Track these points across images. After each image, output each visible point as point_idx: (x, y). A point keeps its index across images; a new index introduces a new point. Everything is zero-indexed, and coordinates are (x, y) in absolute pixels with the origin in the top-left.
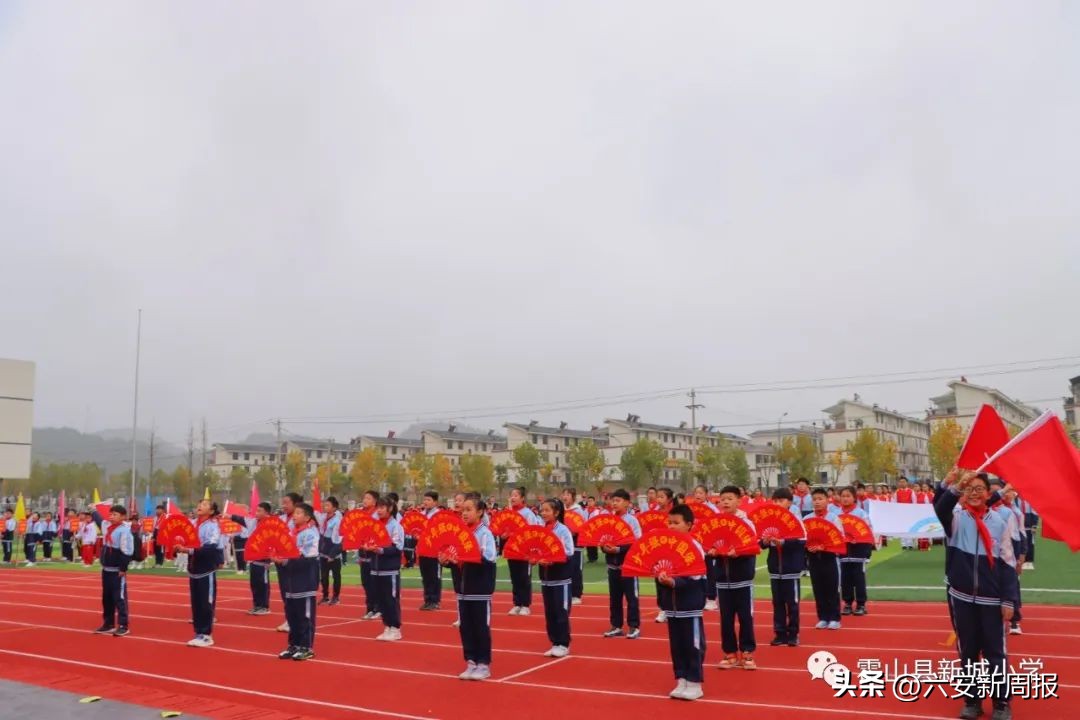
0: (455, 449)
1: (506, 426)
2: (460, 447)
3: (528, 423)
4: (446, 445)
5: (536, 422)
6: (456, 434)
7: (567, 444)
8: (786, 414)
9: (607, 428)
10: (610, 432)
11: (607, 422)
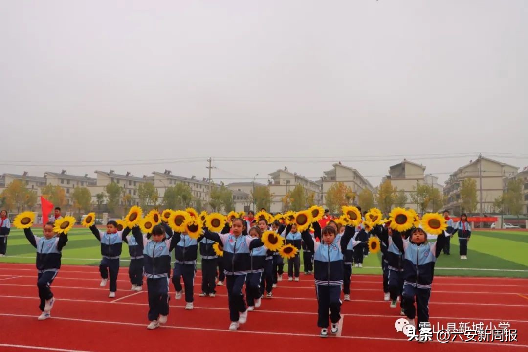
0: (65, 184)
1: (96, 172)
2: (68, 183)
3: (109, 171)
4: (60, 181)
5: (113, 171)
6: (66, 175)
7: (130, 184)
8: (257, 174)
9: (153, 177)
10: (155, 179)
11: (154, 173)
